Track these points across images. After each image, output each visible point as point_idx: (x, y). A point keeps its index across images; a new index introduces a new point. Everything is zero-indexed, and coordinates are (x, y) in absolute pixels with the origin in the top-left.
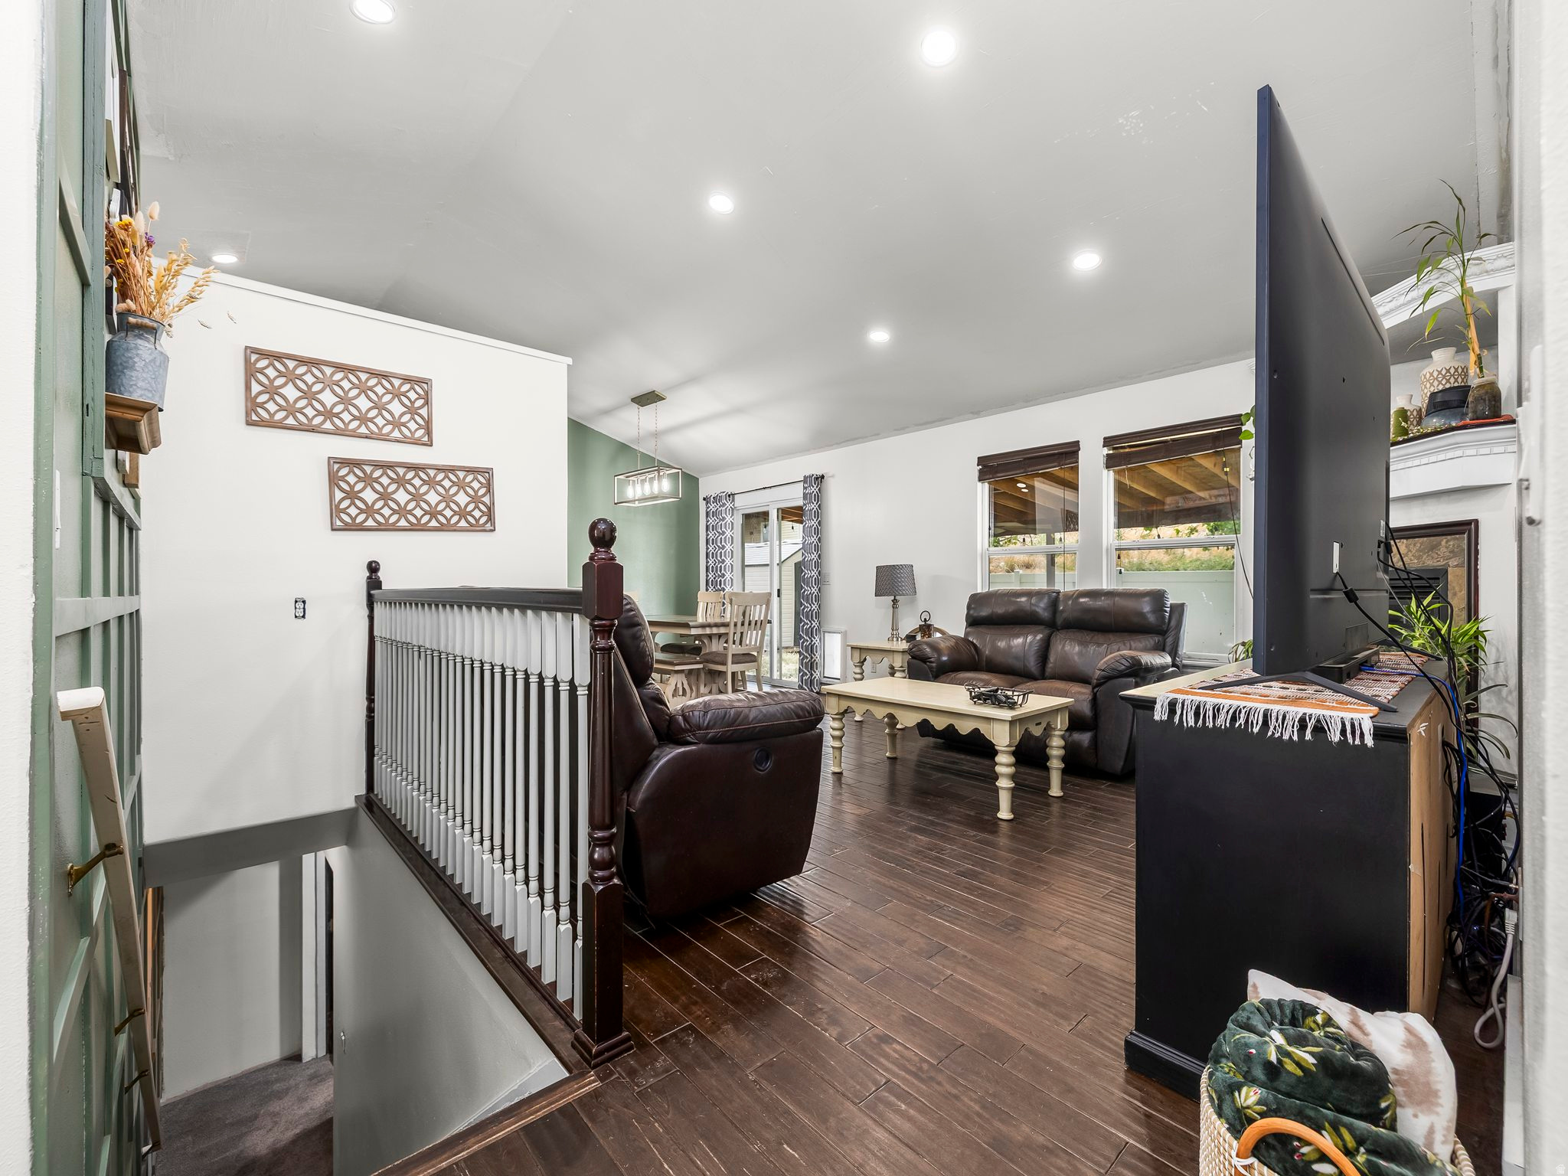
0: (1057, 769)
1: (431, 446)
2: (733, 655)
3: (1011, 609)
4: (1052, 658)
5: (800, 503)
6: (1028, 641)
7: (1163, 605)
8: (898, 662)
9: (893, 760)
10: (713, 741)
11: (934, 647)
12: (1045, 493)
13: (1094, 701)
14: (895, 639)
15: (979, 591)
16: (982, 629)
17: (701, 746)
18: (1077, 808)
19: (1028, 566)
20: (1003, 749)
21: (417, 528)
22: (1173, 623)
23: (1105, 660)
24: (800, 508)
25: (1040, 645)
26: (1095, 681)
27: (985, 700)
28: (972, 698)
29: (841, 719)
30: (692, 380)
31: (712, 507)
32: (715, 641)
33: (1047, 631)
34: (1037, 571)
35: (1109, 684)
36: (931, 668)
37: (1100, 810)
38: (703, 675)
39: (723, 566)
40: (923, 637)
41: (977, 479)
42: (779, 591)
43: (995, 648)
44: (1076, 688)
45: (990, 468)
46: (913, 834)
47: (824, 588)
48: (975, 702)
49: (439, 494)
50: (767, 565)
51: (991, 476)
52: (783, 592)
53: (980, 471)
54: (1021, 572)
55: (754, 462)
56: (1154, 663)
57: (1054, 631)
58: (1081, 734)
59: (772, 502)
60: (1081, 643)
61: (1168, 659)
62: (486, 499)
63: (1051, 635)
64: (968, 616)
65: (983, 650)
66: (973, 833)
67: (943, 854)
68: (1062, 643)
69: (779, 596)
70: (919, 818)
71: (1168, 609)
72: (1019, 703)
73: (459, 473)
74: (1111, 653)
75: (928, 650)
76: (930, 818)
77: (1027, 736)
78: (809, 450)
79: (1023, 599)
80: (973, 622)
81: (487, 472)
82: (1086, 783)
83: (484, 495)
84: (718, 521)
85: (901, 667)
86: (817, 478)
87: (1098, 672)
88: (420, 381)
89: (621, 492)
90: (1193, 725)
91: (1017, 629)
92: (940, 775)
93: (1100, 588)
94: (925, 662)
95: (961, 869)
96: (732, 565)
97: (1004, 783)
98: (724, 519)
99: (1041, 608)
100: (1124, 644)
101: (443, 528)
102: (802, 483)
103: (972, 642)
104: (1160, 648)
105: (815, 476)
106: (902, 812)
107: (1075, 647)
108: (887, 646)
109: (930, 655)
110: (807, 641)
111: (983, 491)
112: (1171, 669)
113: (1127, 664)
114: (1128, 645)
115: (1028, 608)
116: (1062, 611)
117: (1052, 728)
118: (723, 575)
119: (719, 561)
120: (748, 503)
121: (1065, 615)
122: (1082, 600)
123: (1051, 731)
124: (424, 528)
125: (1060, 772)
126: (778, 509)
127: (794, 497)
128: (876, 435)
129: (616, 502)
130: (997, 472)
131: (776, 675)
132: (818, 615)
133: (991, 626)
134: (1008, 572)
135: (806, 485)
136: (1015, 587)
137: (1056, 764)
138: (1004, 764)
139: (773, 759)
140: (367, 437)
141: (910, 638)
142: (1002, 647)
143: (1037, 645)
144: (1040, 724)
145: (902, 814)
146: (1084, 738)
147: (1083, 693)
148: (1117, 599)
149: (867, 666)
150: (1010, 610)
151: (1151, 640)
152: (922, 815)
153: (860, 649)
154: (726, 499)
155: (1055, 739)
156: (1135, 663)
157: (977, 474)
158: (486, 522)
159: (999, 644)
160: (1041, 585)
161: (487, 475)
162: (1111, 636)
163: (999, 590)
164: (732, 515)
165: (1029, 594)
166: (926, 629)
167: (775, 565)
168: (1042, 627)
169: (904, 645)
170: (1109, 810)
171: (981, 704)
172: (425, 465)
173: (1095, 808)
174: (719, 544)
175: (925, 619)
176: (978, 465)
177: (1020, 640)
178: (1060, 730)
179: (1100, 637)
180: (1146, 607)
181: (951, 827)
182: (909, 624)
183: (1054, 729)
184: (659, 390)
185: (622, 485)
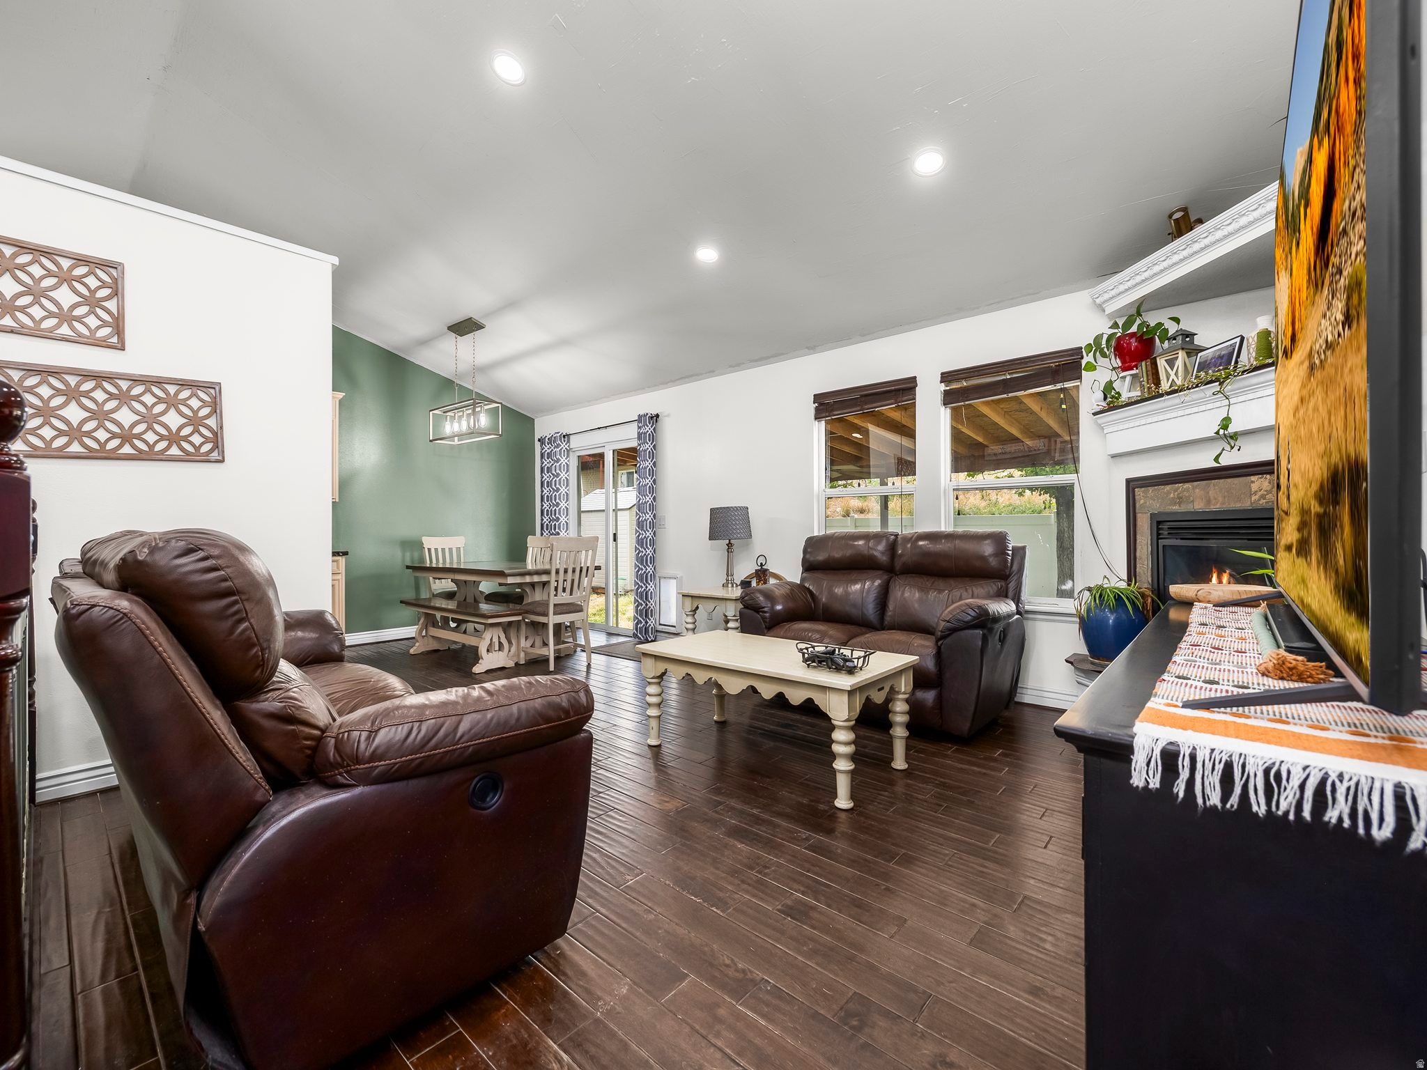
0: (902, 738)
1: (124, 350)
2: (555, 605)
3: (849, 553)
4: (891, 606)
5: (634, 444)
6: (866, 587)
7: (1006, 548)
8: (732, 610)
9: (722, 724)
10: (387, 777)
11: (769, 596)
12: (880, 440)
13: (939, 655)
14: (730, 585)
15: (816, 534)
16: (818, 575)
17: (358, 790)
18: (924, 786)
19: (862, 511)
20: (841, 724)
21: (101, 454)
22: (1015, 567)
23: (948, 610)
24: (634, 450)
25: (878, 593)
26: (939, 633)
27: (820, 662)
28: (805, 660)
29: (659, 683)
30: (511, 304)
31: (547, 449)
32: (538, 590)
33: (885, 577)
34: (870, 516)
35: (955, 636)
36: (764, 618)
37: (951, 788)
38: (523, 627)
39: (557, 509)
40: (758, 583)
41: (813, 417)
42: (615, 535)
43: (832, 595)
44: (918, 641)
45: (826, 405)
46: (732, 841)
47: (659, 532)
48: (808, 665)
49: (137, 413)
50: (604, 511)
51: (827, 414)
52: (619, 536)
53: (816, 409)
54: (856, 516)
55: (589, 401)
56: (1001, 612)
57: (891, 578)
58: (924, 692)
59: (609, 443)
60: (921, 589)
61: (1012, 607)
62: (212, 422)
63: (890, 580)
64: (804, 561)
65: (820, 597)
66: (805, 833)
67: (765, 875)
68: (902, 589)
69: (615, 540)
70: (742, 812)
71: (1010, 552)
72: (860, 665)
73: (169, 387)
74: (953, 603)
75: (761, 598)
76: (755, 811)
77: (868, 704)
78: (644, 389)
79: (861, 542)
80: (809, 567)
81: (213, 389)
82: (931, 748)
83: (208, 416)
84: (552, 462)
85: (734, 616)
86: (652, 418)
87: (943, 624)
88: (105, 265)
89: (437, 426)
90: (1219, 805)
91: (854, 575)
92: (772, 744)
93: (939, 530)
94: (758, 612)
95: (789, 902)
96: (567, 509)
97: (842, 765)
98: (558, 460)
99: (879, 551)
100: (966, 590)
101: (142, 456)
102: (636, 423)
103: (808, 589)
104: (1002, 595)
105: (649, 415)
106: (720, 803)
107: (915, 593)
108: (720, 593)
109: (763, 605)
110: (642, 587)
111: (819, 431)
112: (1015, 617)
113: (973, 613)
114: (970, 591)
115: (866, 552)
116: (901, 555)
117: (895, 691)
118: (558, 519)
119: (553, 503)
120: (583, 445)
121: (904, 559)
122: (921, 543)
123: (894, 694)
124: (113, 456)
125: (903, 742)
126: (614, 451)
127: (628, 437)
128: (711, 372)
129: (431, 439)
130: (832, 410)
131: (612, 622)
132: (653, 560)
133: (828, 572)
134: (844, 516)
135: (640, 425)
136: (851, 529)
137: (899, 732)
138: (842, 742)
139: (506, 786)
140: (12, 332)
141: (745, 584)
142: (839, 593)
143: (876, 591)
144: (882, 688)
145: (721, 807)
146: (929, 696)
147: (927, 647)
148: (957, 542)
149: (702, 614)
150: (848, 555)
151: (993, 586)
152: (746, 808)
153: (692, 596)
154: (561, 440)
155: (899, 703)
156: (982, 613)
157: (813, 412)
158: (212, 451)
159: (836, 591)
160: (876, 528)
161: (212, 391)
162: (952, 582)
163: (835, 533)
164: (568, 456)
165: (867, 537)
166: (762, 574)
167: (611, 510)
168: (880, 572)
169: (737, 592)
170: (961, 788)
171: (815, 667)
172: (111, 373)
173: (943, 785)
174: (554, 487)
175: (761, 564)
176: (814, 403)
177: (858, 586)
178: (904, 693)
179: (940, 583)
180: (988, 549)
181: (779, 826)
182: (745, 569)
183: (898, 693)
184: (476, 317)
185: (438, 421)
